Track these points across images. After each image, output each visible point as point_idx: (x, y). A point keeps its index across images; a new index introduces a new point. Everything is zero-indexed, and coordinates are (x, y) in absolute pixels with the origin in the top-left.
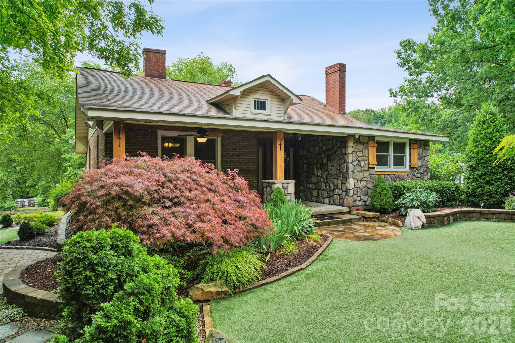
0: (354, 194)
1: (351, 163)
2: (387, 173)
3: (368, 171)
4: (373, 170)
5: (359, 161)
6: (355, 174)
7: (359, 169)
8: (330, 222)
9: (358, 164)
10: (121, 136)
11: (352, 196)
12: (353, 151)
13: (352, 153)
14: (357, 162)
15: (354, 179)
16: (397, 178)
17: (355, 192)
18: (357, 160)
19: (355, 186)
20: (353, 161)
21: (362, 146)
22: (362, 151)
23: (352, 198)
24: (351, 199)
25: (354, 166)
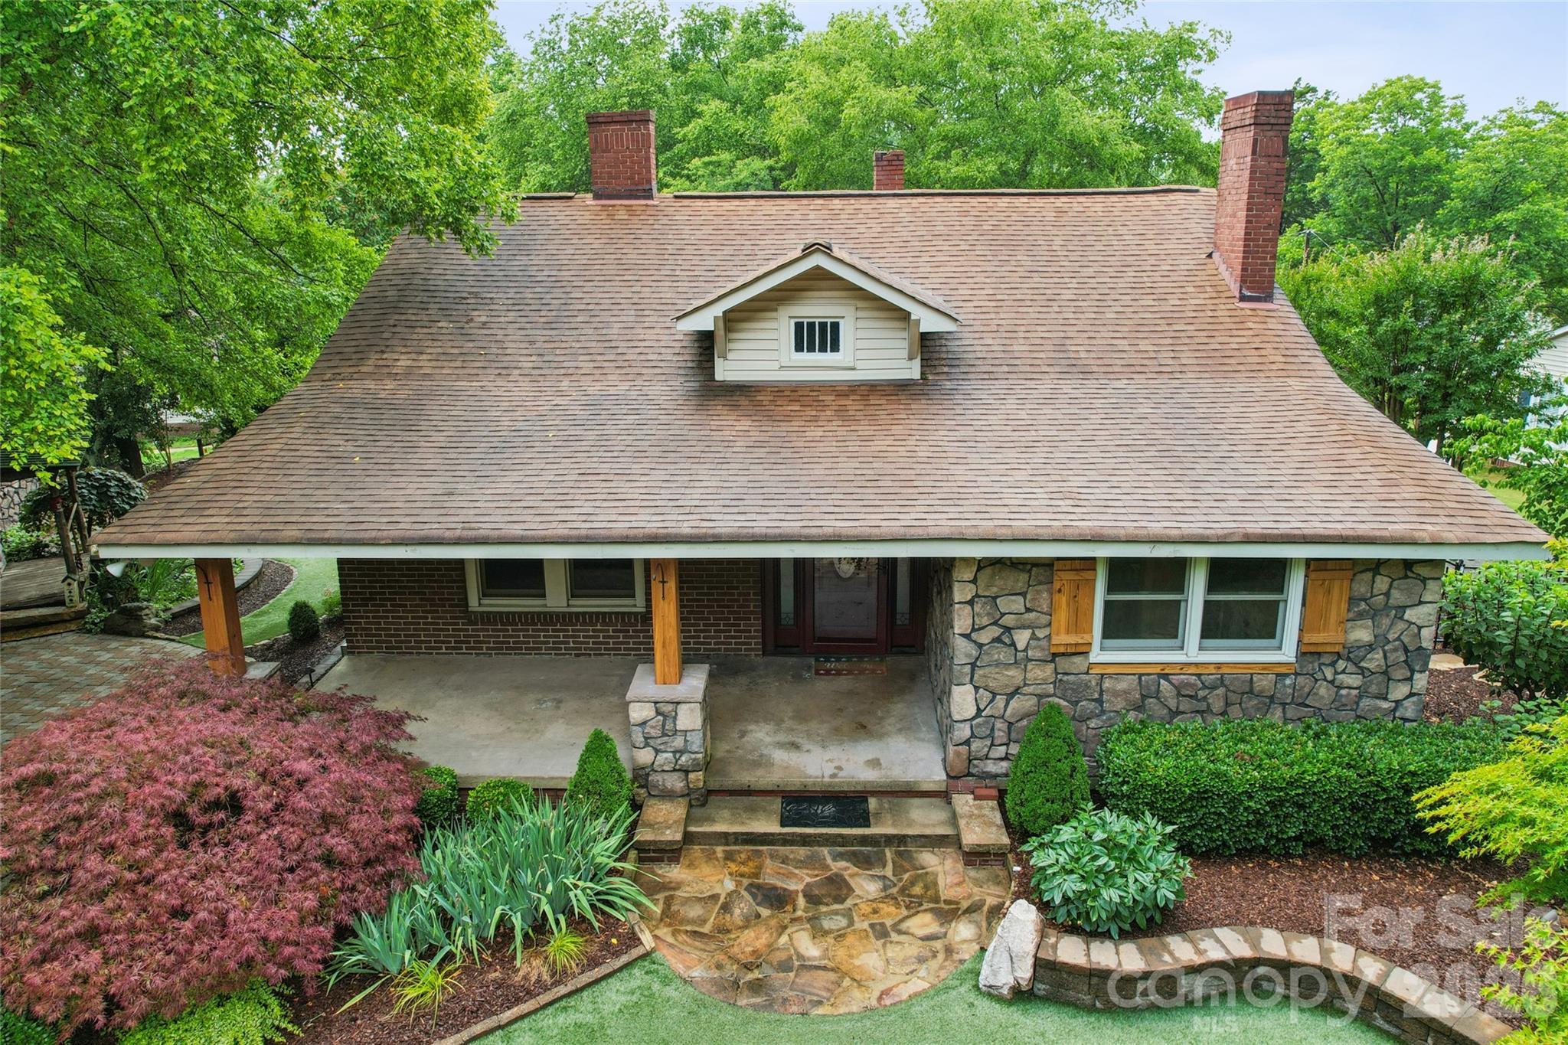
0: (973, 735)
1: (967, 636)
2: (1158, 670)
3: (1053, 661)
4: (1077, 660)
5: (1008, 630)
6: (979, 672)
7: (1002, 654)
8: (809, 836)
9: (998, 640)
10: (210, 576)
11: (967, 743)
12: (977, 596)
13: (971, 603)
14: (996, 631)
15: (977, 688)
16: (1213, 688)
17: (984, 731)
18: (995, 623)
19: (979, 711)
20: (973, 630)
21: (1026, 576)
22: (1024, 594)
23: (964, 749)
24: (958, 754)
25: (980, 646)
